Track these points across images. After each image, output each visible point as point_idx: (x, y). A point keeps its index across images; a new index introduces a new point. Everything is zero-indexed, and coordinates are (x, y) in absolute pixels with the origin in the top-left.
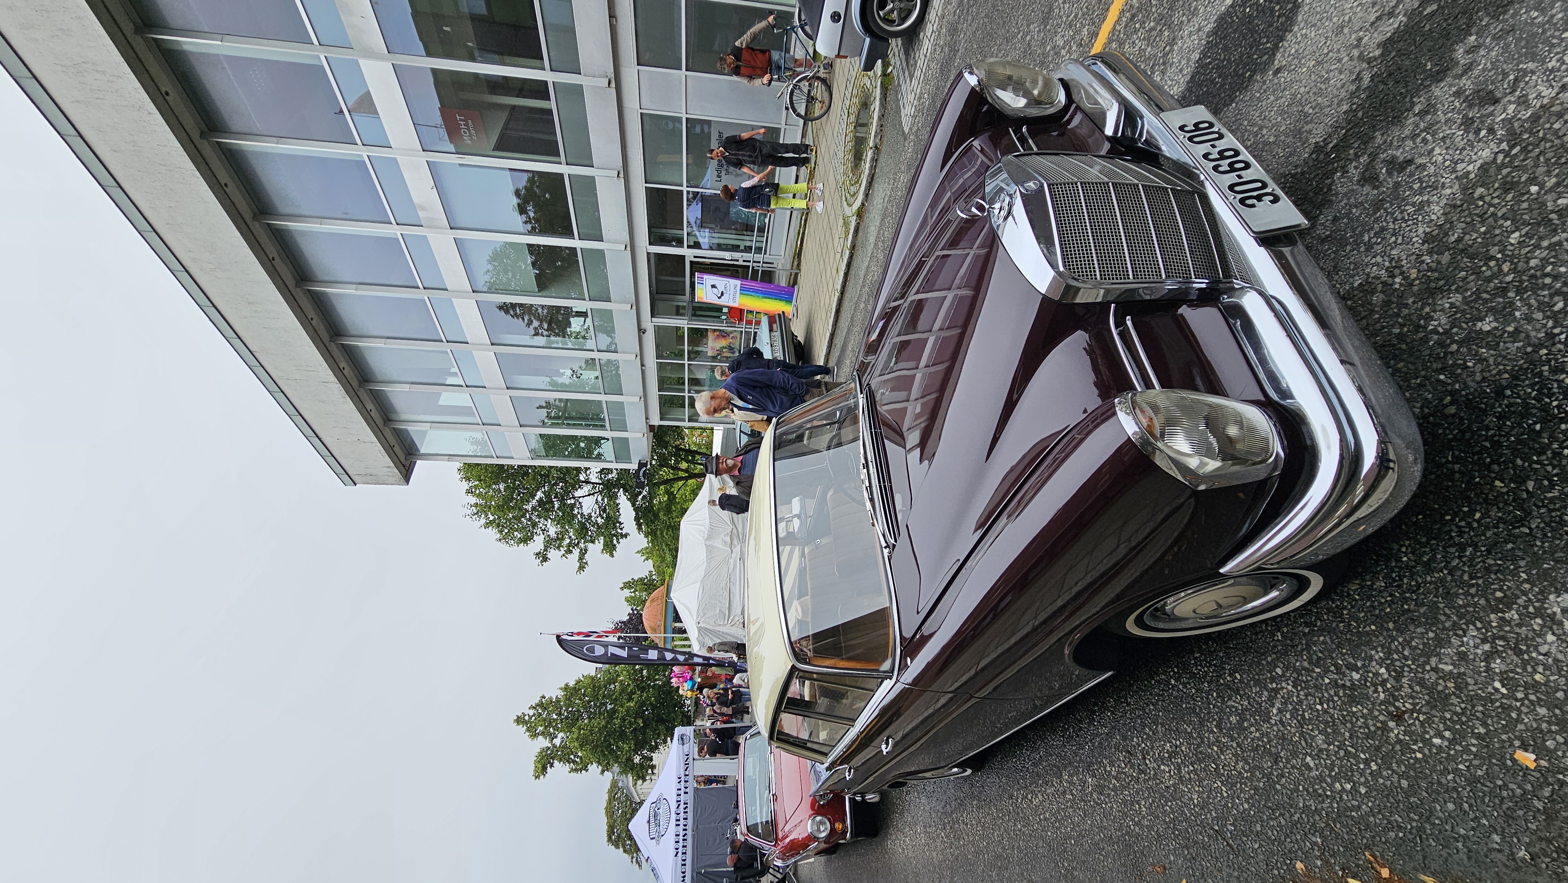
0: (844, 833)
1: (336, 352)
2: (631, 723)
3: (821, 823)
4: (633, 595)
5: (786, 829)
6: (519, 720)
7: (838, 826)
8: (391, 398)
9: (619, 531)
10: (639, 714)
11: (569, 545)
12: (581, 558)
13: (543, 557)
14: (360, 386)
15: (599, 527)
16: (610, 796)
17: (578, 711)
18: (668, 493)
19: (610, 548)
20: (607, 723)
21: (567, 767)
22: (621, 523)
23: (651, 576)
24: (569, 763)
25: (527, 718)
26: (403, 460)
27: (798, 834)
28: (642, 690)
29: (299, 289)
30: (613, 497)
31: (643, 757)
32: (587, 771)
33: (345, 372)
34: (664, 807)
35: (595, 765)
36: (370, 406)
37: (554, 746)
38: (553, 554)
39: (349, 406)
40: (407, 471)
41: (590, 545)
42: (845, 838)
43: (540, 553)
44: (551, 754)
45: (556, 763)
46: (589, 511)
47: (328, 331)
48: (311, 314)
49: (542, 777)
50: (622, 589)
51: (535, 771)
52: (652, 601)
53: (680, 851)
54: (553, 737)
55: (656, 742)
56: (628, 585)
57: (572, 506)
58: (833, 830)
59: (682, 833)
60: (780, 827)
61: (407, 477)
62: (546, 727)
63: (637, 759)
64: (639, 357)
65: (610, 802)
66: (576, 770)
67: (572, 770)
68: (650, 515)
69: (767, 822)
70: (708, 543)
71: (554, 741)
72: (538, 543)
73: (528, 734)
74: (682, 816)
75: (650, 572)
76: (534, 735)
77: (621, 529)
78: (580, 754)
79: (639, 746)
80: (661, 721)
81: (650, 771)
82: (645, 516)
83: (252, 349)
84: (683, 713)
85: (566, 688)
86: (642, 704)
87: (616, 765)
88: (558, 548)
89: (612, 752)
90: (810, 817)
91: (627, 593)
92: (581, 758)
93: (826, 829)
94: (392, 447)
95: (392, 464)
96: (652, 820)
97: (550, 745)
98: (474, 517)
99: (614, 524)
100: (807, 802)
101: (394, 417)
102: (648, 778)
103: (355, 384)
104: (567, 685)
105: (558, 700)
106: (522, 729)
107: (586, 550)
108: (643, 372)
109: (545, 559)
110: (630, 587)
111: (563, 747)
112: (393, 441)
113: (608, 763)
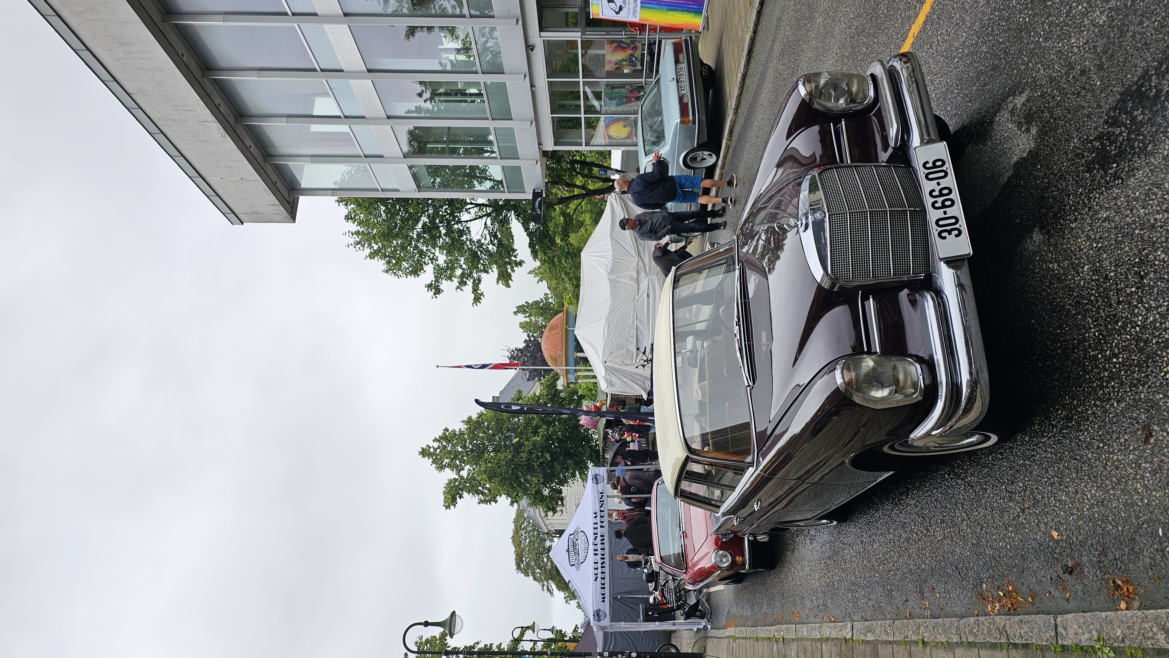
0: (744, 564)
1: (210, 88)
2: (538, 457)
3: (725, 556)
4: (528, 320)
5: (695, 559)
6: (424, 453)
7: (739, 559)
8: (268, 132)
9: (513, 258)
10: (545, 448)
11: (462, 275)
12: (475, 289)
13: (435, 289)
14: (236, 122)
15: (491, 255)
16: (516, 525)
17: (483, 444)
18: (564, 214)
19: (505, 278)
20: (514, 456)
21: (476, 499)
22: (515, 250)
23: (547, 299)
24: (478, 494)
25: (432, 450)
26: (286, 196)
27: (705, 564)
28: (549, 424)
29: (165, 24)
30: (505, 222)
31: (552, 490)
32: (496, 502)
33: (221, 108)
34: (581, 538)
35: (504, 496)
36: (249, 142)
37: (462, 478)
38: (445, 285)
39: (230, 144)
40: (292, 208)
41: (483, 275)
42: (744, 569)
43: (431, 284)
44: (459, 485)
45: (465, 494)
46: (479, 237)
47: (199, 66)
48: (181, 50)
49: (452, 507)
50: (515, 313)
51: (445, 501)
52: (551, 329)
53: (599, 576)
54: (459, 469)
55: (564, 476)
56: (521, 309)
57: (461, 233)
58: (734, 562)
59: (600, 561)
60: (690, 558)
61: (292, 215)
62: (452, 460)
63: (546, 492)
64: (528, 78)
65: (516, 531)
66: (485, 502)
67: (481, 502)
68: (546, 241)
69: (679, 554)
70: (612, 277)
71: (462, 473)
72: (428, 274)
73: (434, 465)
74: (599, 547)
75: (546, 294)
76: (441, 468)
77: (515, 256)
78: (488, 486)
79: (547, 480)
80: (568, 455)
81: (560, 503)
82: (540, 241)
83: (129, 91)
84: (591, 447)
85: (469, 421)
86: (548, 438)
87: (525, 497)
88: (450, 278)
89: (520, 484)
90: (714, 551)
91: (521, 318)
92: (489, 490)
93: (727, 561)
94: (275, 184)
95: (277, 202)
96: (571, 549)
97: (457, 477)
98: (357, 247)
99: (509, 253)
100: (712, 539)
101: (273, 152)
102: (558, 509)
103: (231, 120)
104: (470, 418)
105: (462, 433)
106: (428, 461)
107: (480, 280)
108: (533, 94)
109: (438, 291)
110: (524, 312)
111: (471, 479)
112: (275, 178)
113: (517, 495)
